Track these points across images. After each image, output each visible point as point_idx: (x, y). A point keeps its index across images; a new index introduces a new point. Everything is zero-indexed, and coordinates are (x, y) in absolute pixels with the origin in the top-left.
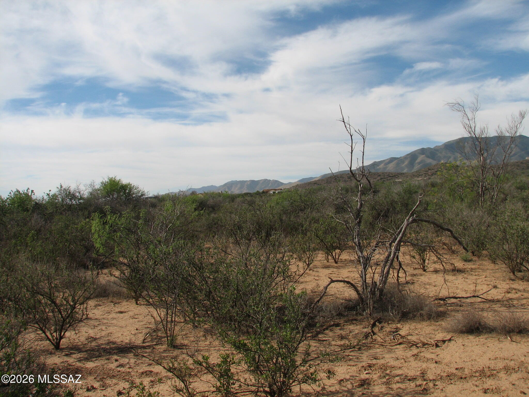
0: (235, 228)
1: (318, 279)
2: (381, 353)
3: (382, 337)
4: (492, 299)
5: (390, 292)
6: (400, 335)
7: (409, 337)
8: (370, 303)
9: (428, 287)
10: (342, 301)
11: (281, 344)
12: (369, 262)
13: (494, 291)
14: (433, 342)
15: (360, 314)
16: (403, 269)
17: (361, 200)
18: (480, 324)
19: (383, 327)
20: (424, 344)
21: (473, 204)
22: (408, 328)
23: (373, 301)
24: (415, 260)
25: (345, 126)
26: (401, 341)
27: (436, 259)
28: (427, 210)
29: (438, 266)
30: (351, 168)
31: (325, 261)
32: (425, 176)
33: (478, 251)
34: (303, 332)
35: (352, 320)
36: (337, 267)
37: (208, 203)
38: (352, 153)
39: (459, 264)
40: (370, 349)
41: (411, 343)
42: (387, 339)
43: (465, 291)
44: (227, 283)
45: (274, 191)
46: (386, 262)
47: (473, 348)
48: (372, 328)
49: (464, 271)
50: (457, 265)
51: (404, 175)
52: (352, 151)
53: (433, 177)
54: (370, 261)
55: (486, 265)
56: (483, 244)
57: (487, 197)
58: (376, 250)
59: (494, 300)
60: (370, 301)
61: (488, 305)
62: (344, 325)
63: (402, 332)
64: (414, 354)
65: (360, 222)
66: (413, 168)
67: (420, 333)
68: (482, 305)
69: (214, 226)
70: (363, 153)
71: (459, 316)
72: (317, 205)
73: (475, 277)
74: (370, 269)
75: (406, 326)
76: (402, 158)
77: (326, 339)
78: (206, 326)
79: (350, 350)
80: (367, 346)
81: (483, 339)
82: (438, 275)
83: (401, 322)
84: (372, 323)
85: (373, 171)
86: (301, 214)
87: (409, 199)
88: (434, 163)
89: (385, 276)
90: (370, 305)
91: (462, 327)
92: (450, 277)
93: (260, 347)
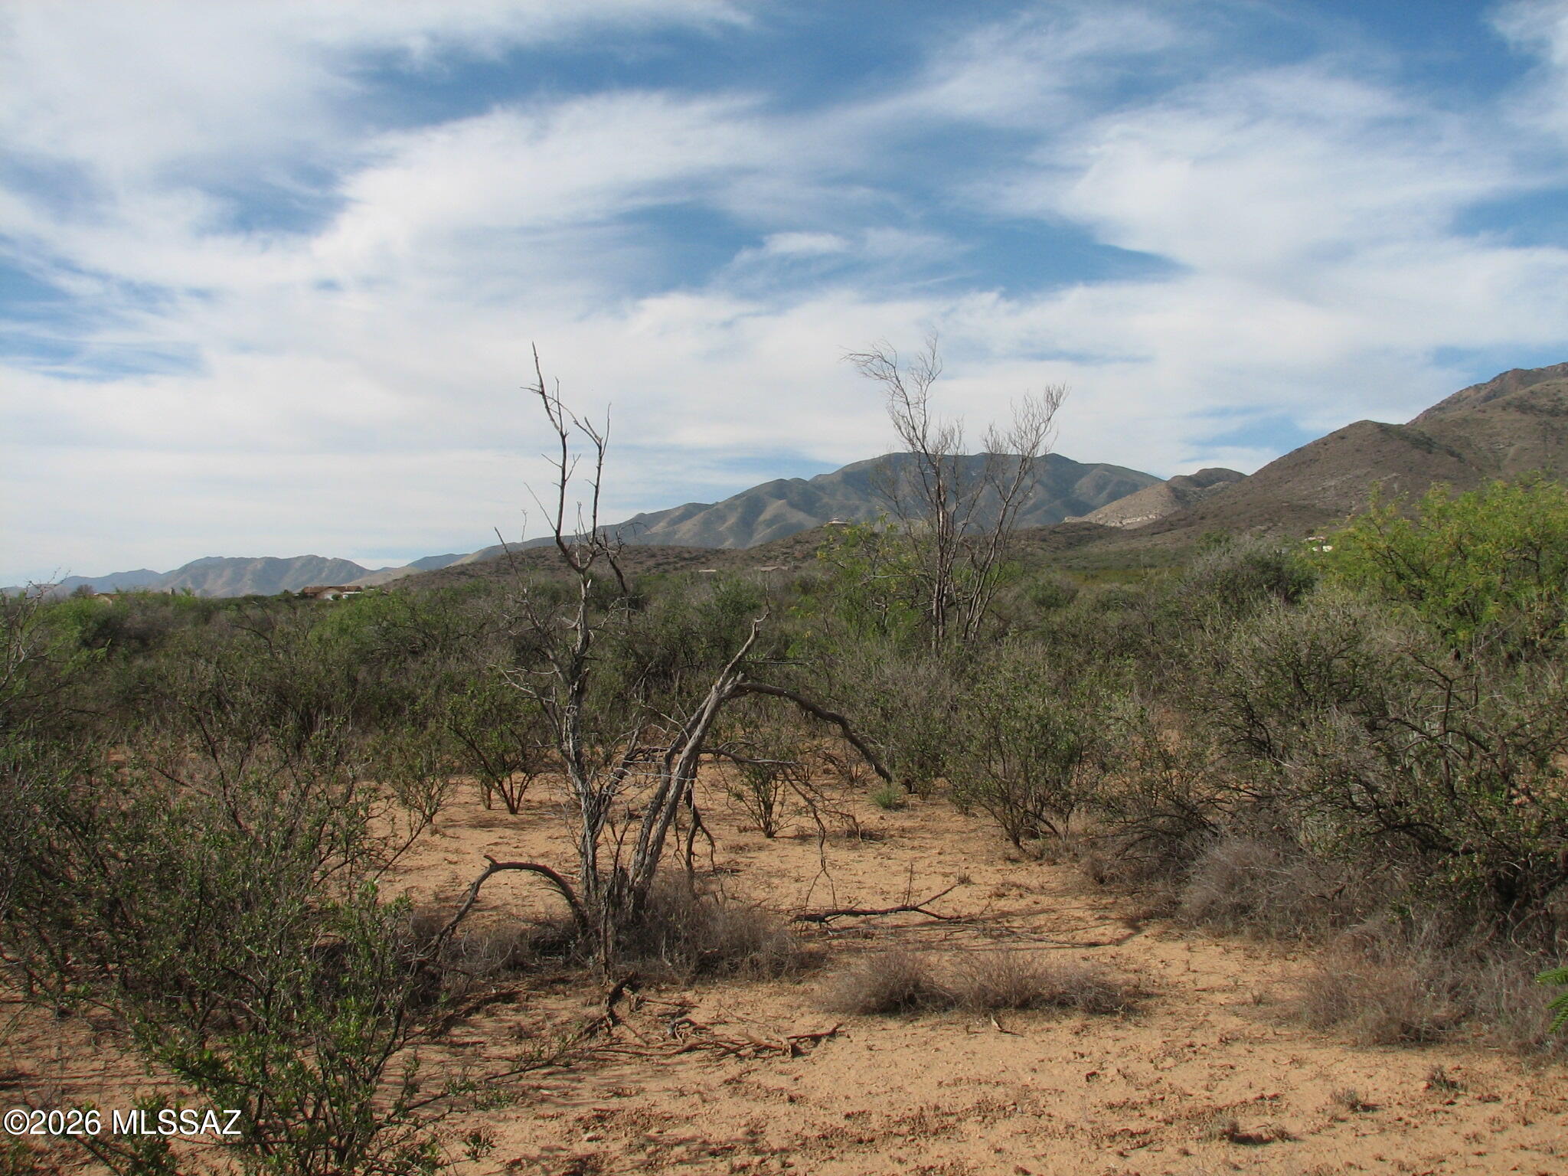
0: (204, 702)
1: (456, 859)
2: (635, 1077)
3: (639, 1031)
4: (955, 915)
5: (665, 899)
6: (692, 1023)
7: (718, 1030)
8: (605, 931)
9: (776, 881)
10: (524, 926)
11: (332, 1058)
12: (606, 810)
13: (960, 893)
14: (785, 1042)
15: (577, 964)
16: (704, 830)
17: (586, 628)
18: (916, 986)
19: (643, 1000)
20: (759, 1049)
21: (912, 646)
22: (716, 1004)
23: (614, 924)
24: (743, 804)
25: (547, 407)
26: (695, 1041)
27: (803, 803)
28: (784, 658)
29: (808, 823)
30: (558, 532)
31: (482, 807)
32: (785, 562)
33: (922, 779)
34: (399, 1018)
35: (553, 982)
36: (515, 823)
37: (127, 625)
38: (562, 487)
39: (869, 817)
40: (602, 1067)
41: (721, 1046)
42: (654, 1035)
43: (882, 893)
44: (168, 875)
45: (337, 592)
46: (656, 810)
47: (895, 1056)
48: (610, 1005)
49: (882, 837)
50: (864, 819)
51: (724, 557)
52: (564, 481)
53: (806, 564)
54: (608, 806)
55: (941, 820)
56: (936, 758)
57: (952, 624)
58: (626, 774)
59: (959, 917)
60: (605, 924)
61: (941, 933)
62: (527, 998)
63: (699, 1016)
64: (729, 1077)
65: (581, 691)
66: (750, 535)
67: (750, 1018)
68: (925, 933)
69: (142, 696)
70: (597, 487)
71: (861, 965)
72: (461, 640)
73: (910, 854)
74: (607, 828)
75: (710, 996)
76: (719, 506)
77: (475, 1039)
78: (99, 1011)
79: (545, 1071)
80: (593, 1058)
81: (925, 1029)
82: (807, 847)
83: (696, 987)
84: (610, 990)
85: (631, 541)
86: (412, 665)
87: (732, 626)
88: (810, 522)
89: (652, 852)
90: (606, 937)
91: (867, 996)
92: (840, 855)
93: (264, 1070)
